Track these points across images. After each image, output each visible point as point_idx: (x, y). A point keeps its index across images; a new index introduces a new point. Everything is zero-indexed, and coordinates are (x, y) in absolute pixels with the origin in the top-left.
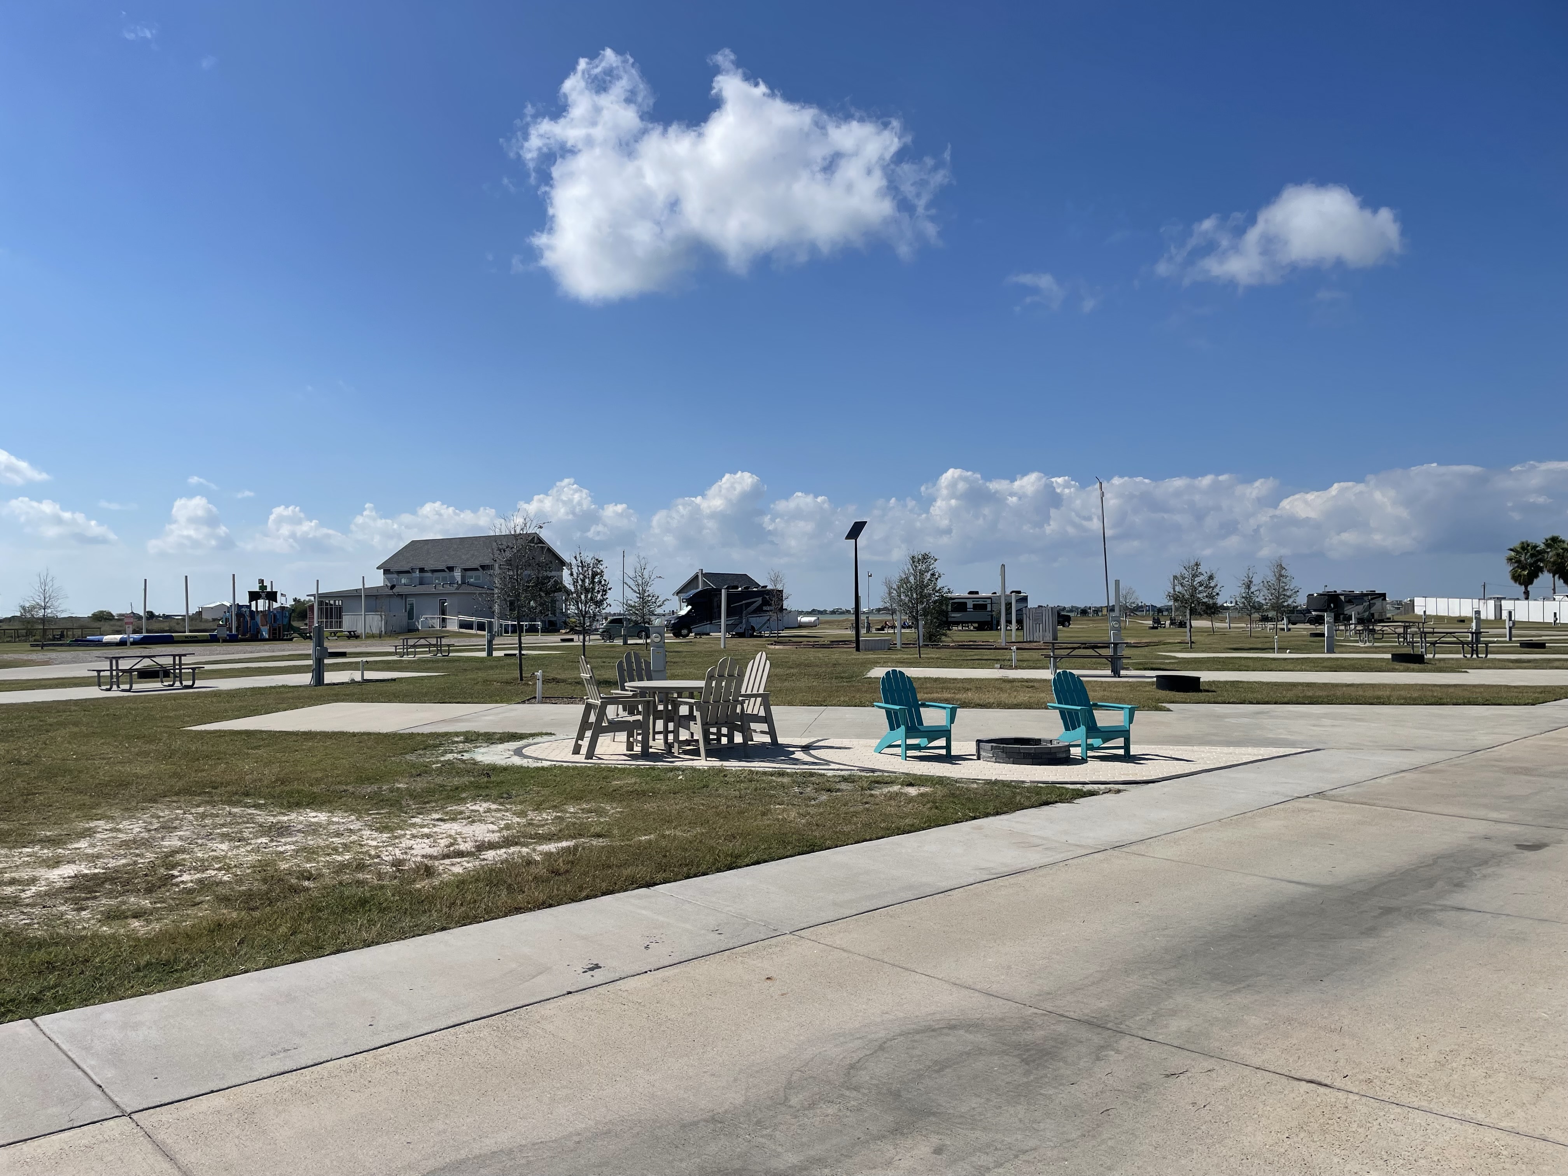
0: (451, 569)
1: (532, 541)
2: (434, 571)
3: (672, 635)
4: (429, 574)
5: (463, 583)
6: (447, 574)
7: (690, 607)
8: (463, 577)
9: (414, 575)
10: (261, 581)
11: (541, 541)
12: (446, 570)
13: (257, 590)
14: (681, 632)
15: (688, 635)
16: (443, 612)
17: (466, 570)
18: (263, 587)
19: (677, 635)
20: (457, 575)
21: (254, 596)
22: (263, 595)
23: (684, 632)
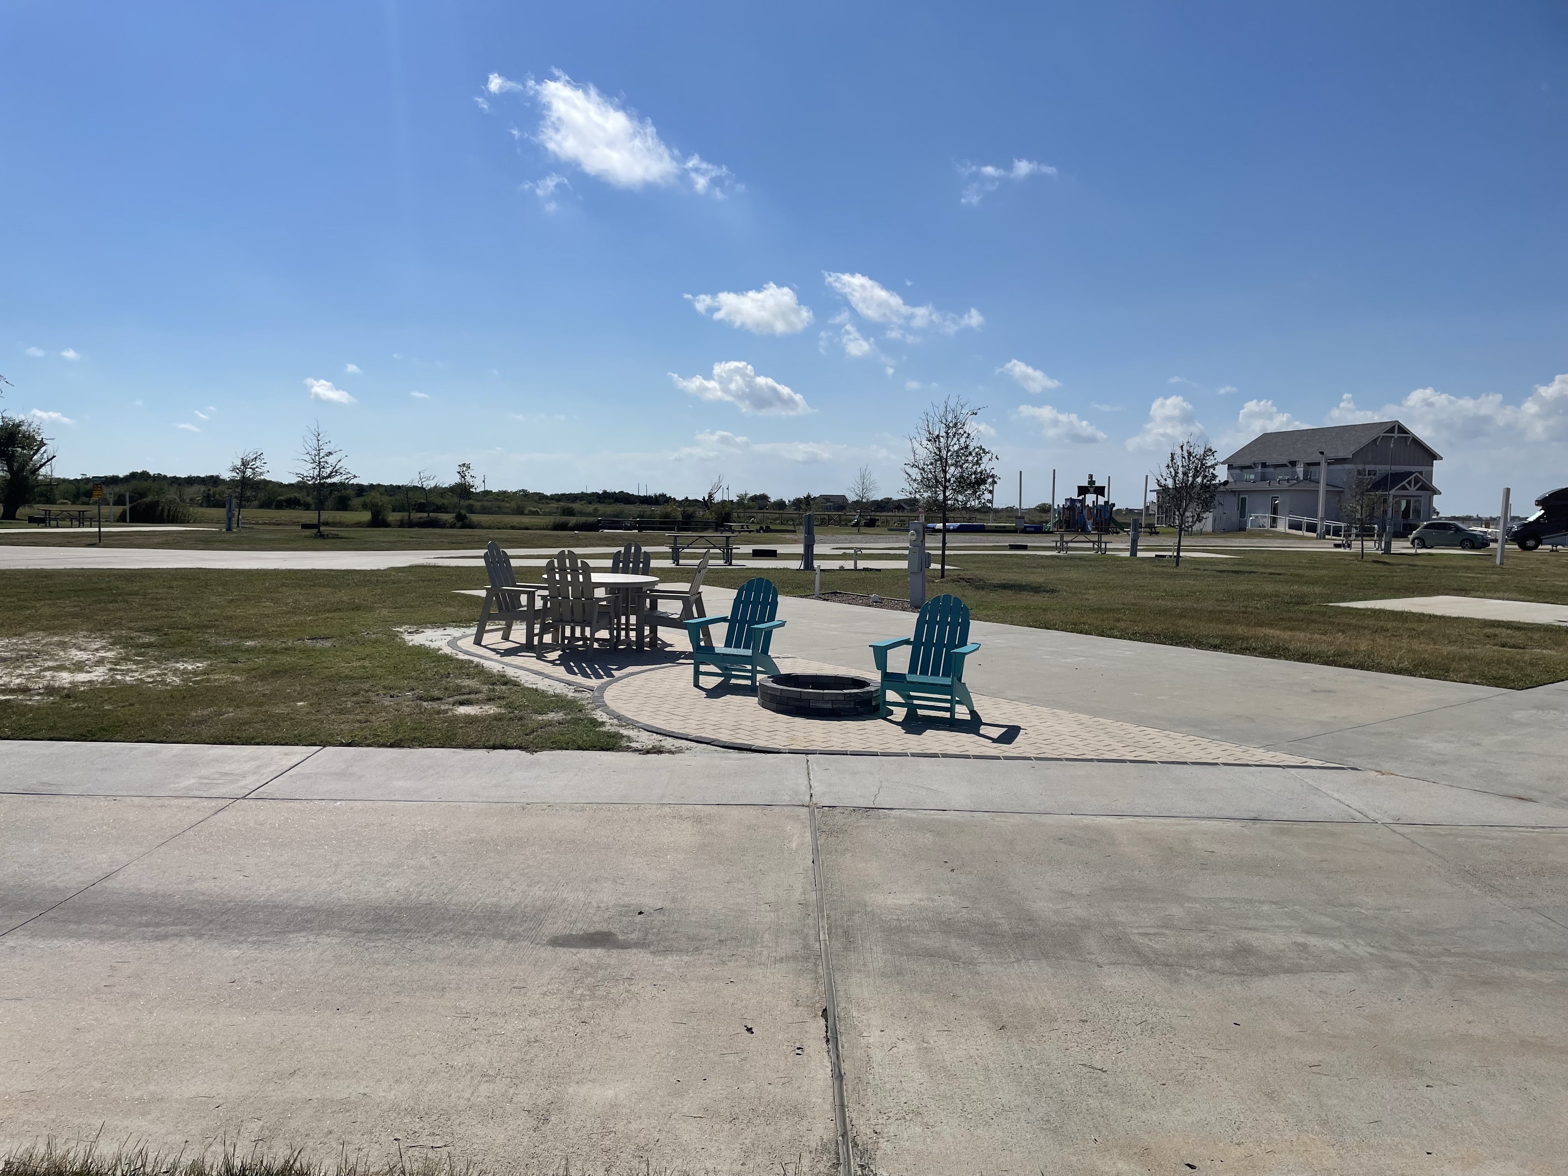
0: (1293, 464)
1: (1392, 430)
2: (1276, 466)
3: (1517, 547)
4: (1271, 470)
5: (1305, 479)
6: (1289, 469)
7: (1543, 511)
8: (1306, 473)
9: (1256, 470)
10: (1091, 476)
11: (1402, 430)
12: (1288, 464)
13: (1087, 485)
14: (1525, 544)
15: (1536, 547)
16: (1275, 510)
17: (1309, 464)
18: (1092, 482)
19: (1524, 547)
20: (1300, 470)
21: (1083, 491)
22: (1092, 490)
23: (1531, 543)
